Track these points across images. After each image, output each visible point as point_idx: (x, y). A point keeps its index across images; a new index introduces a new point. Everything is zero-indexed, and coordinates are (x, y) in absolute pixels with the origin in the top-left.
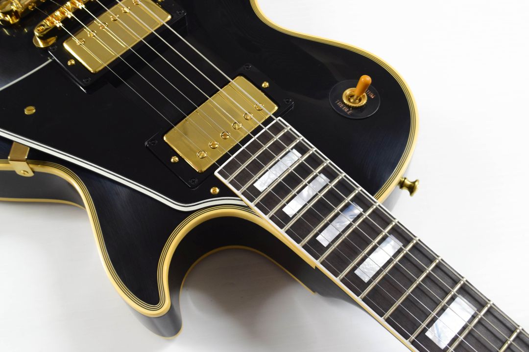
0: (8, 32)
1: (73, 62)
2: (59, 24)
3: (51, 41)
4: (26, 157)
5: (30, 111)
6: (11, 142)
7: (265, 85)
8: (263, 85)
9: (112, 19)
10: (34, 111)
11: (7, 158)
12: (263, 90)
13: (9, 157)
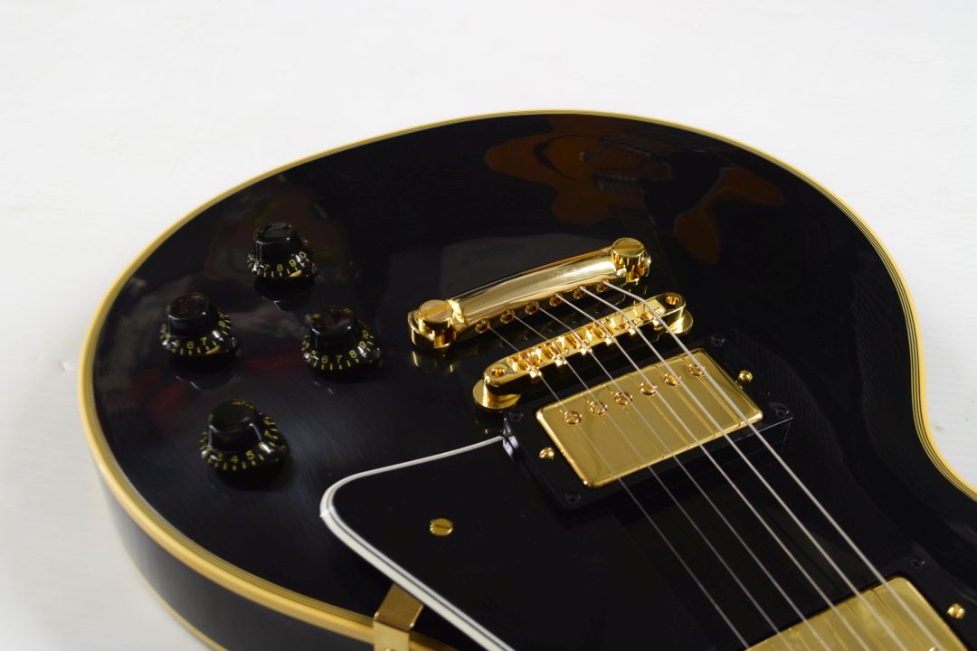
0: (418, 360)
1: (551, 454)
2: (534, 373)
3: (511, 399)
4: (412, 625)
5: (441, 527)
6: (387, 583)
7: (957, 611)
8: (951, 611)
9: (643, 390)
10: (450, 531)
11: (372, 616)
12: (950, 621)
13: (376, 615)
